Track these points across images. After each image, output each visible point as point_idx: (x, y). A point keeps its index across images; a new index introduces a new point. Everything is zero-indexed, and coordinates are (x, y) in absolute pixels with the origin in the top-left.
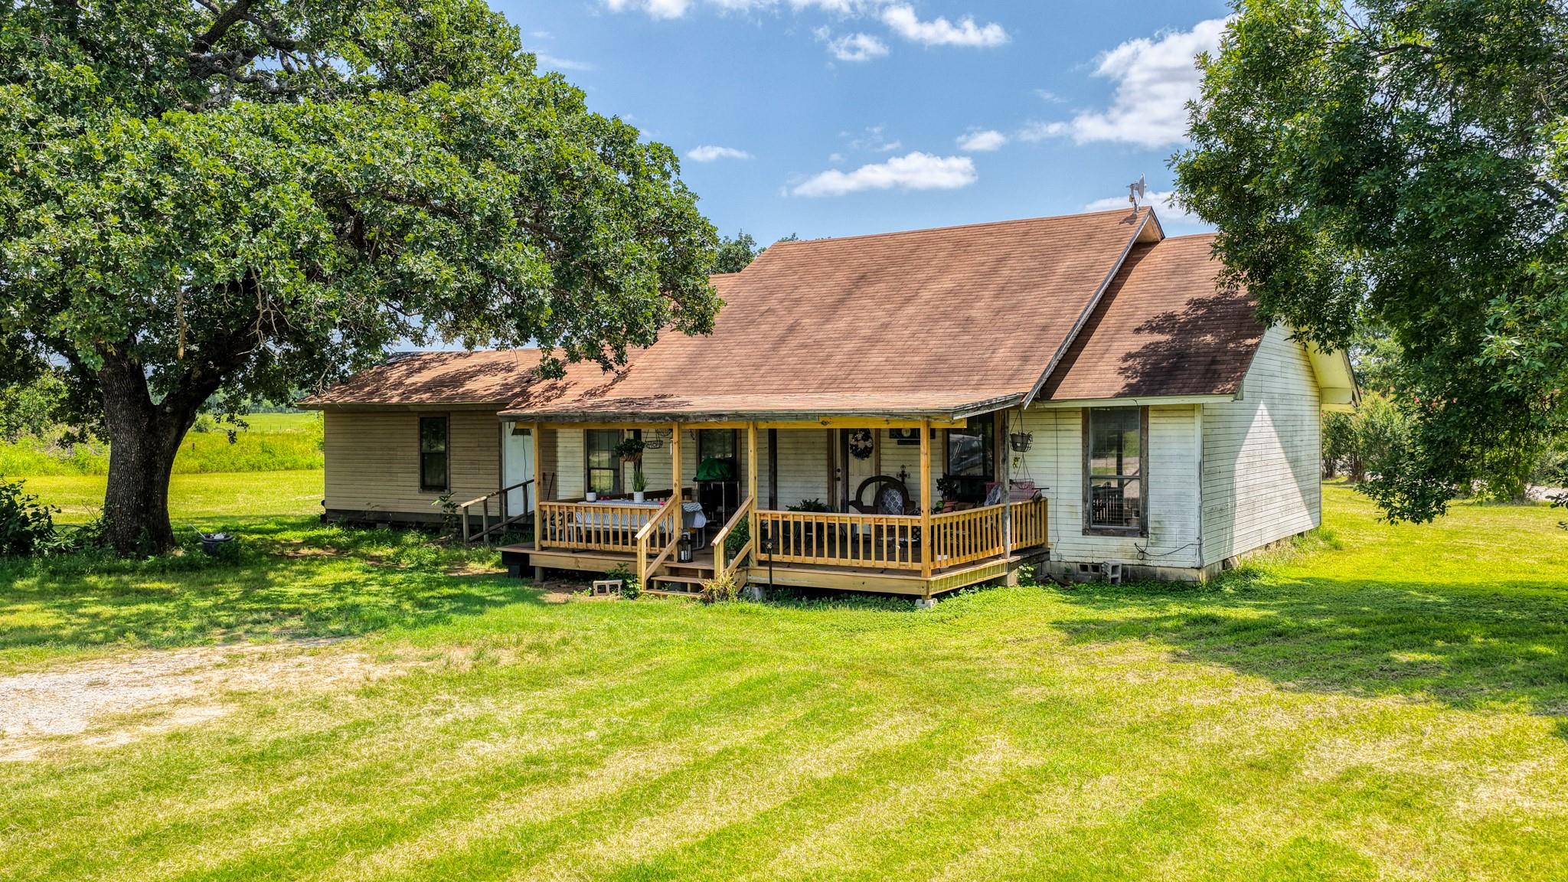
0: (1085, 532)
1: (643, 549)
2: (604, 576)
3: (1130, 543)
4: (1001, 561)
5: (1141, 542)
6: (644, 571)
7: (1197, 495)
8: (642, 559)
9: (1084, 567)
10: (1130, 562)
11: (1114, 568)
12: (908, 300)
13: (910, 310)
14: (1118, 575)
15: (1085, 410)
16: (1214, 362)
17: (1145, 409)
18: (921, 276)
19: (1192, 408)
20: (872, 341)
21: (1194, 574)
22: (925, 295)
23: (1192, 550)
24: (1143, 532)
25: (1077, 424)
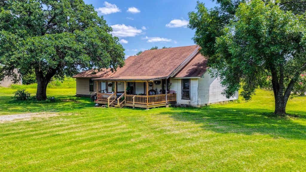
0: (182, 99)
1: (109, 100)
2: (104, 104)
3: (188, 101)
4: (165, 103)
5: (189, 101)
6: (109, 104)
7: (197, 93)
8: (109, 102)
9: (182, 105)
10: (188, 104)
11: (185, 105)
12: (159, 61)
13: (159, 62)
14: (186, 106)
15: (182, 79)
16: (201, 71)
17: (190, 79)
18: (163, 56)
19: (197, 79)
20: (151, 67)
21: (197, 106)
22: (162, 60)
23: (197, 102)
24: (190, 99)
25: (180, 81)
